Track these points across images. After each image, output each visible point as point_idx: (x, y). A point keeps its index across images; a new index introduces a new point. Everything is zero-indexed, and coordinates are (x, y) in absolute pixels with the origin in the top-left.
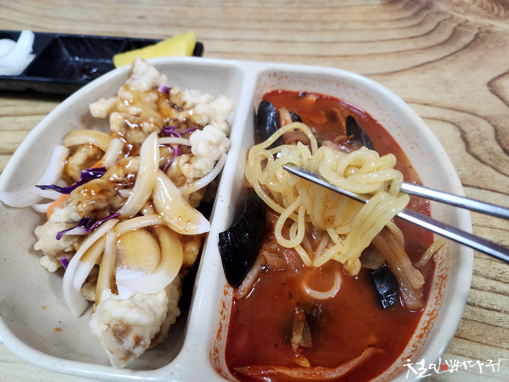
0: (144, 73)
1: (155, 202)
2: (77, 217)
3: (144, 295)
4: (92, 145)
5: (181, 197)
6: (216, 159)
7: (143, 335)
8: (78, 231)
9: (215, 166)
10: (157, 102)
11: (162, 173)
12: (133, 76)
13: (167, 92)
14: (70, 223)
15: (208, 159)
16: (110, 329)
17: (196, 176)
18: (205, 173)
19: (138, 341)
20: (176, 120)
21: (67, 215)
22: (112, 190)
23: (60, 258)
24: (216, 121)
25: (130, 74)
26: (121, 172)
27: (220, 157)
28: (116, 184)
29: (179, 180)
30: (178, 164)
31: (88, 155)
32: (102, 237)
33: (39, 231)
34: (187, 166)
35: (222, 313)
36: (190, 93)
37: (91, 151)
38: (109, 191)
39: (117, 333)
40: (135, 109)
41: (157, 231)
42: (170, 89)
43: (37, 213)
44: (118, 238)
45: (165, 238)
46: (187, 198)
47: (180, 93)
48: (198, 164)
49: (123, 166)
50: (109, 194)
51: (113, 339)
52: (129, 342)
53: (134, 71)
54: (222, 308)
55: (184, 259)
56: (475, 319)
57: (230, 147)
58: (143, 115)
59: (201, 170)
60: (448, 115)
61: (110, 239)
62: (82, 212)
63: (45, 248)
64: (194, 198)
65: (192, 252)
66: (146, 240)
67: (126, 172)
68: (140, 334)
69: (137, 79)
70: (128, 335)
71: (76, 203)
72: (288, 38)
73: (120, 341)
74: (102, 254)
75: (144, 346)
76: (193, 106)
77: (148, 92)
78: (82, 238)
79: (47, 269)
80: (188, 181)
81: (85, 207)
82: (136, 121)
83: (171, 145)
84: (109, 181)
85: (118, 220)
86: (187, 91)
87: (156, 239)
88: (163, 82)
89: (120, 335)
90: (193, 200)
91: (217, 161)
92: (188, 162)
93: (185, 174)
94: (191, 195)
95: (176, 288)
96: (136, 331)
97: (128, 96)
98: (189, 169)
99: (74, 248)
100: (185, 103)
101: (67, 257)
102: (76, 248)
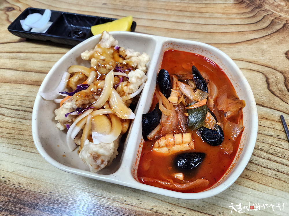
0: (107, 39)
1: (110, 103)
2: (75, 107)
3: (104, 143)
4: (81, 73)
5: (122, 101)
6: (139, 85)
7: (105, 160)
8: (75, 113)
9: (139, 88)
10: (113, 54)
11: (114, 90)
12: (102, 40)
13: (118, 49)
14: (72, 109)
15: (136, 85)
16: (92, 156)
17: (129, 92)
18: (134, 91)
19: (103, 162)
20: (121, 63)
21: (71, 106)
22: (91, 96)
23: (66, 125)
24: (140, 65)
25: (100, 39)
26: (96, 87)
27: (142, 84)
28: (93, 93)
29: (122, 94)
30: (122, 86)
31: (79, 77)
32: (86, 116)
33: (56, 111)
34: (126, 87)
35: (138, 155)
36: (129, 50)
37: (81, 76)
38: (90, 96)
39: (95, 158)
40: (102, 57)
41: (110, 116)
42: (120, 48)
43: (55, 103)
44: (93, 118)
45: (114, 120)
46: (125, 102)
47: (124, 50)
48: (131, 87)
49: (97, 85)
50: (90, 97)
51: (93, 160)
52: (99, 162)
53: (103, 37)
54: (138, 152)
55: (122, 130)
56: (258, 172)
57: (147, 80)
58: (106, 60)
59: (132, 90)
60: (261, 69)
61: (89, 118)
62: (78, 105)
63: (60, 119)
64: (128, 102)
65: (126, 127)
66: (105, 120)
67: (98, 88)
68: (104, 159)
69: (104, 42)
70: (99, 159)
71: (75, 100)
72: (181, 21)
73: (96, 161)
74: (85, 124)
75: (105, 164)
76: (130, 57)
77: (109, 49)
78: (76, 117)
79: (59, 129)
80: (126, 94)
81: (79, 103)
82: (103, 64)
83: (119, 76)
84: (90, 91)
85: (93, 110)
86: (128, 49)
87: (109, 120)
88: (117, 44)
89: (96, 158)
90: (127, 103)
91: (140, 86)
92: (127, 85)
93: (125, 91)
94: (127, 101)
95: (117, 142)
96: (102, 158)
97: (99, 50)
98: (127, 89)
99: (72, 121)
100: (126, 56)
101: (69, 124)
102: (73, 121)
